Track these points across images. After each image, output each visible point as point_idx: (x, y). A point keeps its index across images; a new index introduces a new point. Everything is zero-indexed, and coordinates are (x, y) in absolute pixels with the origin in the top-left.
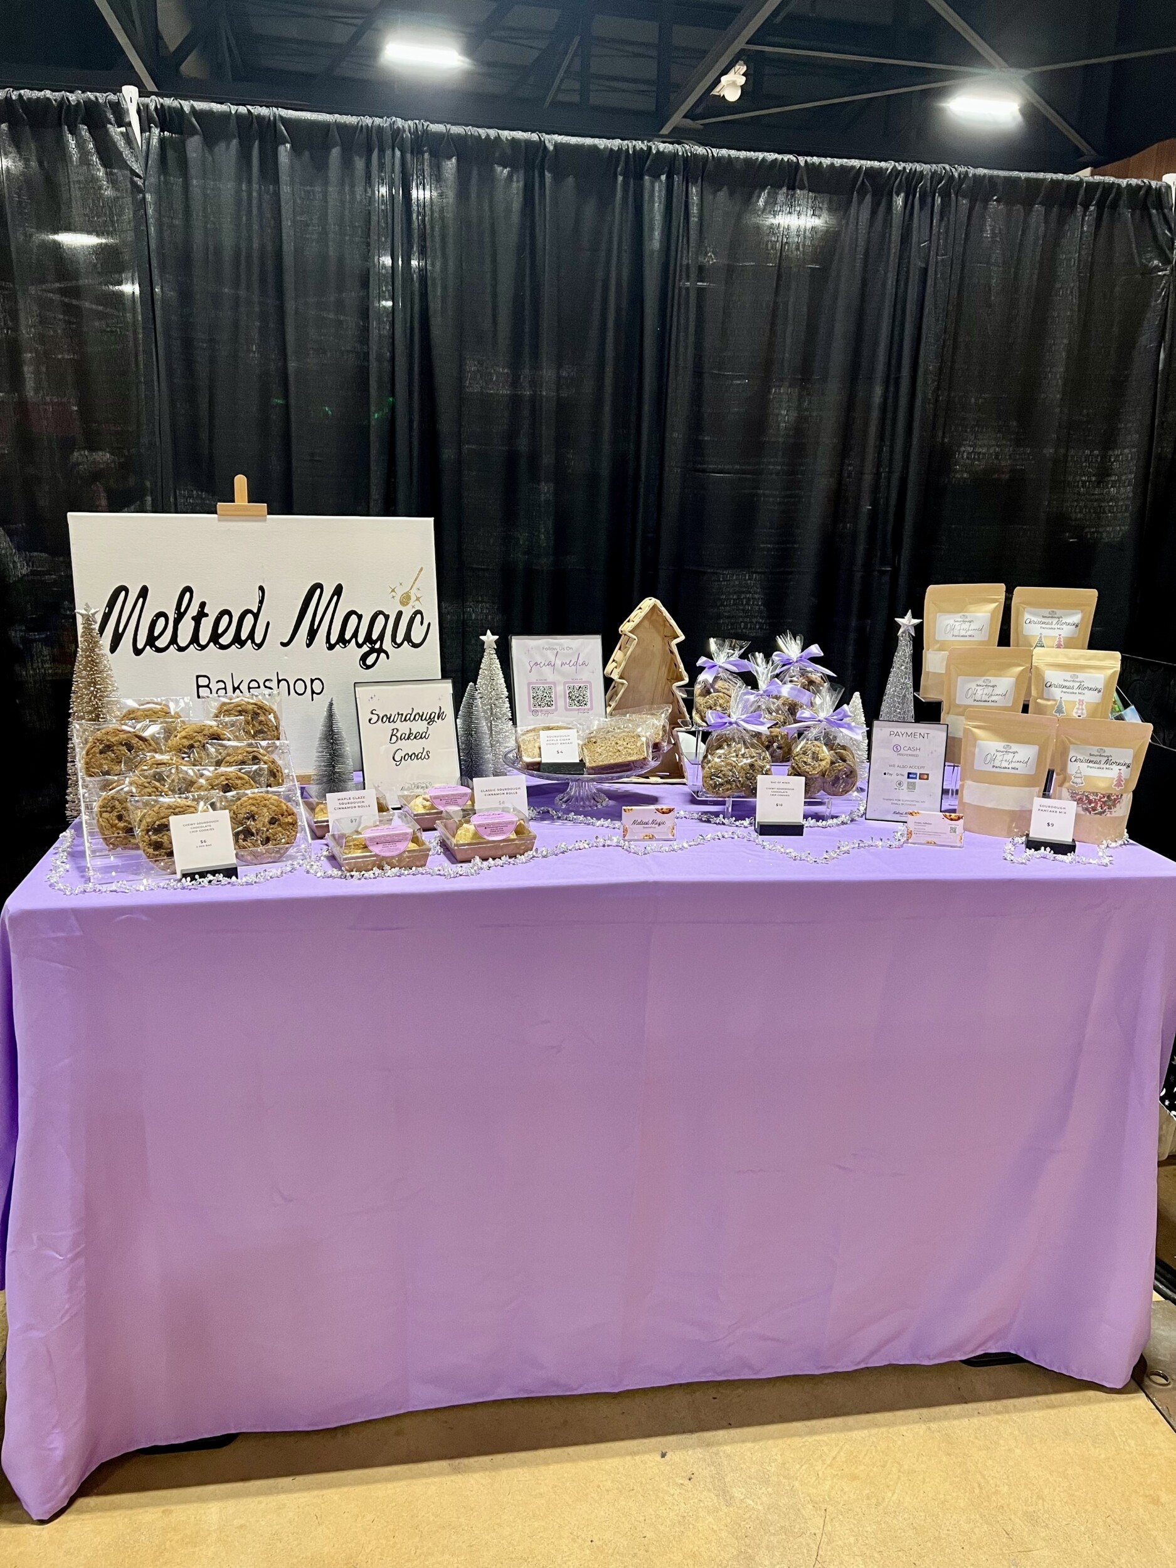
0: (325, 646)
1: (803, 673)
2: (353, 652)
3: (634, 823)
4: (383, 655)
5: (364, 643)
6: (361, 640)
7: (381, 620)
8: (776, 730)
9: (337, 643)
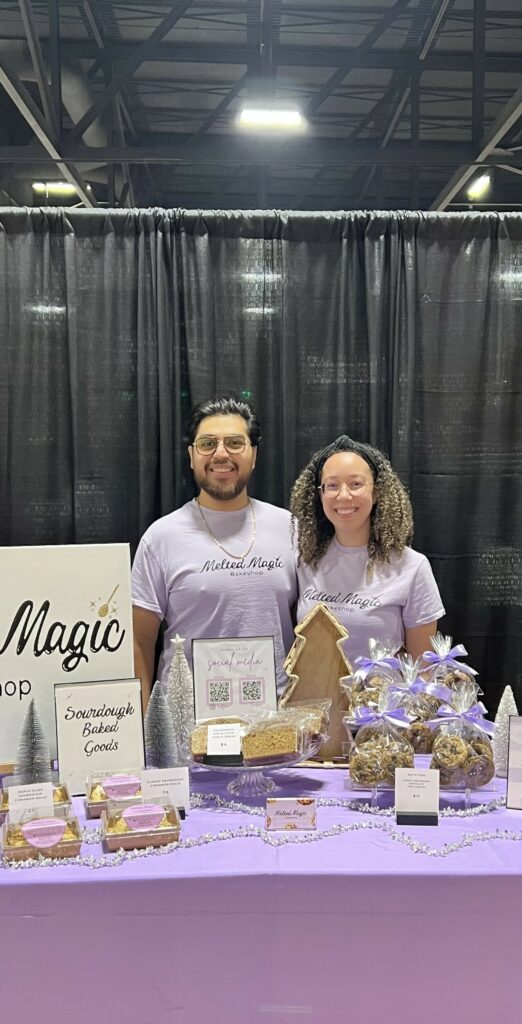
0: (33, 653)
1: (450, 670)
2: (58, 657)
3: (277, 813)
4: (83, 659)
5: (67, 649)
6: (64, 647)
7: (82, 629)
8: (419, 725)
9: (43, 650)
